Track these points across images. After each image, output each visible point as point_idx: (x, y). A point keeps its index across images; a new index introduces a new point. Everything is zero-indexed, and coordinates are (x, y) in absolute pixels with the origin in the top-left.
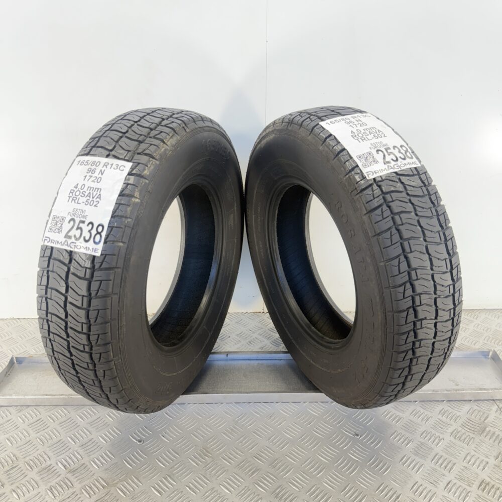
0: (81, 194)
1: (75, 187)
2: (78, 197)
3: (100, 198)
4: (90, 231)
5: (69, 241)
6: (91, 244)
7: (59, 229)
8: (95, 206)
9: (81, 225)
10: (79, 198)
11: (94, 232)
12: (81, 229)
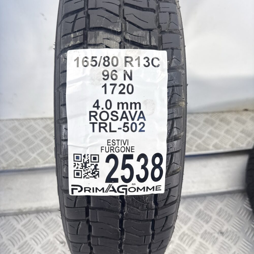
0: (111, 116)
1: (94, 106)
2: (108, 122)
3: (144, 117)
4: (144, 167)
5: (116, 185)
6: (149, 183)
7: (93, 173)
8: (140, 131)
9: (128, 162)
10: (110, 123)
11: (150, 167)
12: (130, 167)
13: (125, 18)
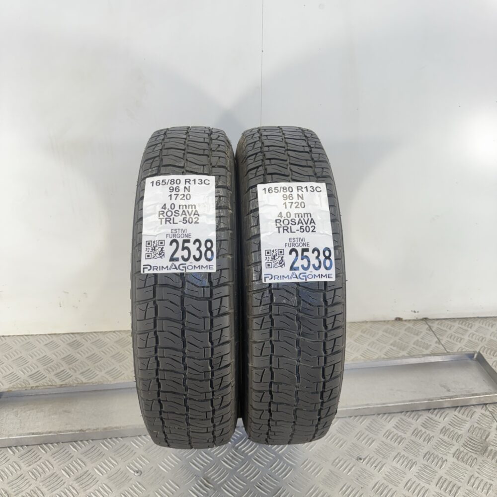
0: (174, 214)
1: (162, 208)
2: (172, 217)
3: (198, 214)
4: (198, 249)
5: (177, 263)
6: (203, 262)
7: (160, 254)
8: (195, 223)
9: (186, 245)
10: (173, 218)
11: (203, 249)
12: (187, 248)
13: (187, 160)
